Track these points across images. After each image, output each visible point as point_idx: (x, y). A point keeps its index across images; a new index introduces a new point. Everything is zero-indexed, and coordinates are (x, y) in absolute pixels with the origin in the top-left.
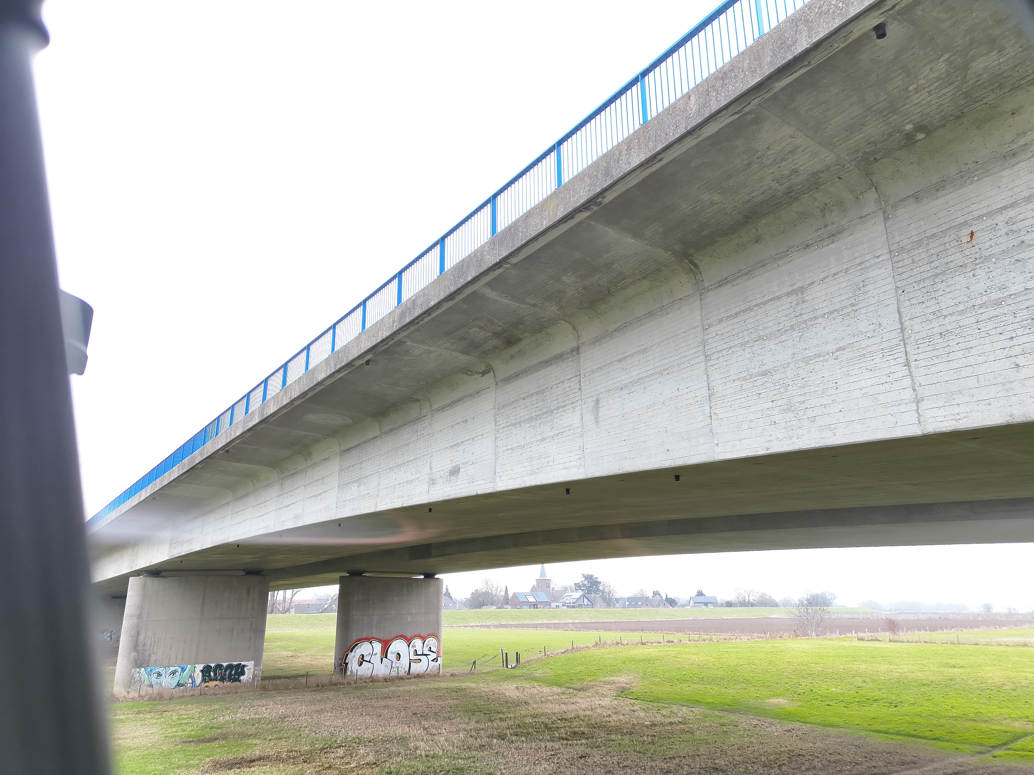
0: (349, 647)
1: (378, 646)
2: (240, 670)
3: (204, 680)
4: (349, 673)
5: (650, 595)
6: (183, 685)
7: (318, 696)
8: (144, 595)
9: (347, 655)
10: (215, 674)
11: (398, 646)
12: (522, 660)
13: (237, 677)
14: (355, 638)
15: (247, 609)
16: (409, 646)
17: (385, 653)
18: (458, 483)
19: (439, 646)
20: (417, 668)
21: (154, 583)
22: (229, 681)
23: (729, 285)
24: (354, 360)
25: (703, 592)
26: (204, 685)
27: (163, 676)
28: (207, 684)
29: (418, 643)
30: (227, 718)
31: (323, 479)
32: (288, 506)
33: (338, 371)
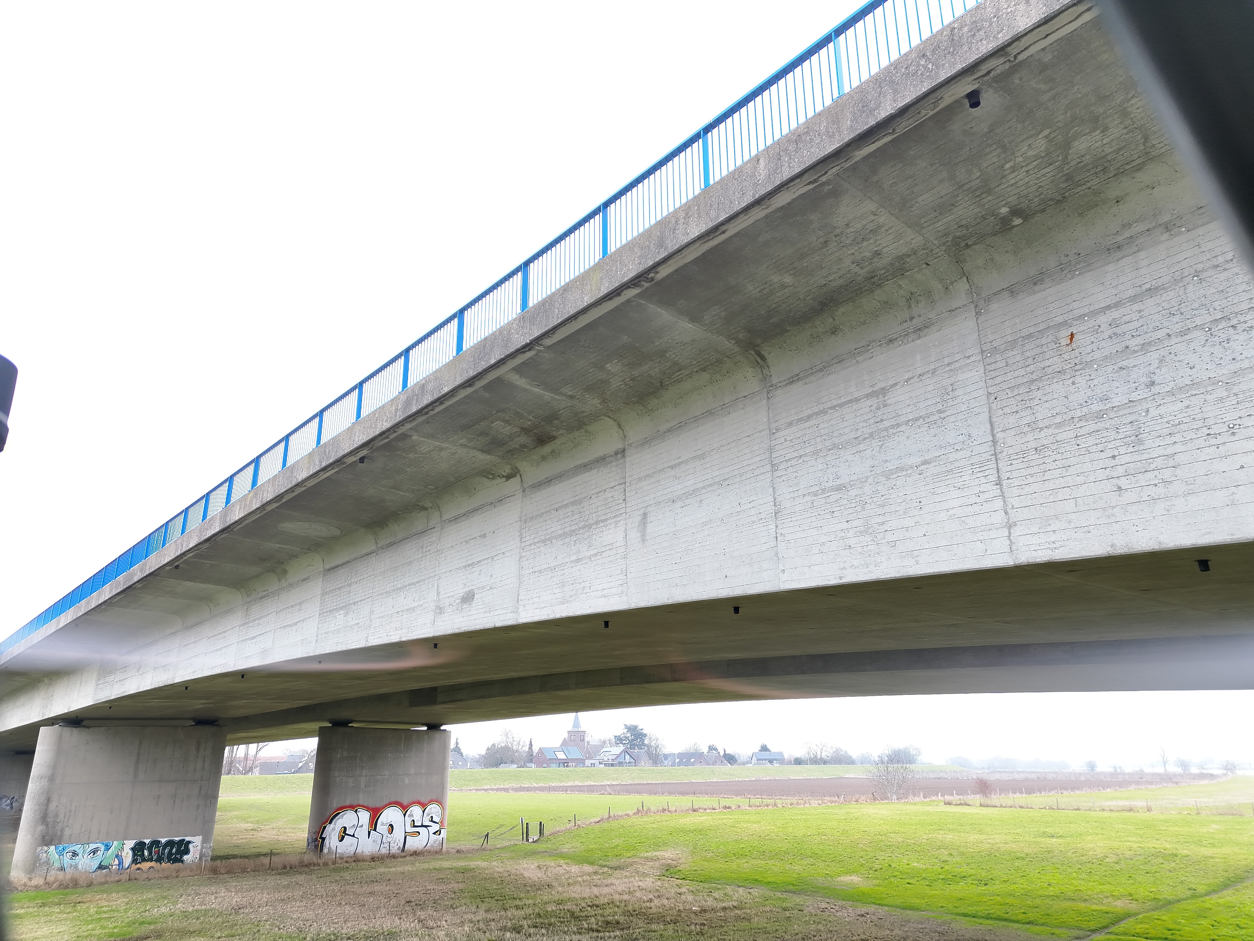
0: (328, 815)
1: (365, 816)
2: (183, 847)
3: (135, 861)
4: (325, 850)
5: (705, 750)
6: (106, 867)
7: (285, 881)
8: (59, 751)
9: (325, 827)
10: (150, 853)
11: (391, 815)
12: (546, 832)
13: (178, 856)
14: (335, 805)
15: (195, 770)
16: (405, 815)
17: (373, 824)
18: (471, 613)
19: (443, 814)
20: (414, 843)
21: (72, 735)
22: (169, 861)
23: (800, 383)
24: (344, 456)
25: (768, 747)
26: (134, 867)
27: (80, 855)
28: (138, 866)
29: (416, 811)
30: (163, 910)
31: (300, 604)
32: (254, 638)
33: (324, 469)
